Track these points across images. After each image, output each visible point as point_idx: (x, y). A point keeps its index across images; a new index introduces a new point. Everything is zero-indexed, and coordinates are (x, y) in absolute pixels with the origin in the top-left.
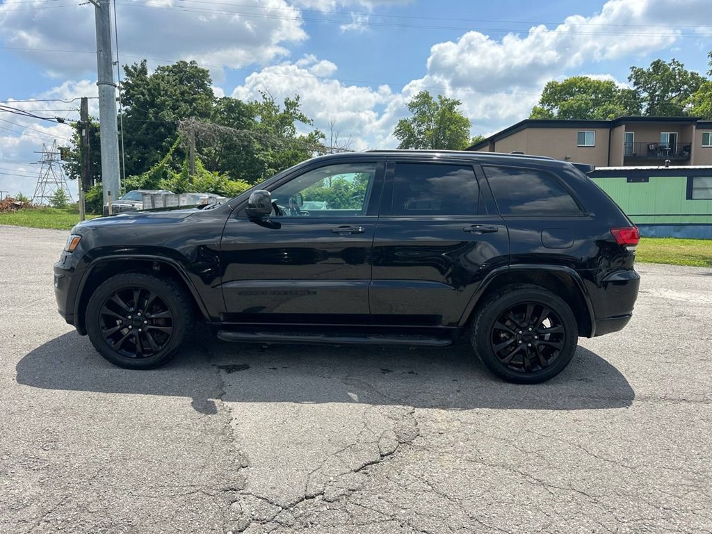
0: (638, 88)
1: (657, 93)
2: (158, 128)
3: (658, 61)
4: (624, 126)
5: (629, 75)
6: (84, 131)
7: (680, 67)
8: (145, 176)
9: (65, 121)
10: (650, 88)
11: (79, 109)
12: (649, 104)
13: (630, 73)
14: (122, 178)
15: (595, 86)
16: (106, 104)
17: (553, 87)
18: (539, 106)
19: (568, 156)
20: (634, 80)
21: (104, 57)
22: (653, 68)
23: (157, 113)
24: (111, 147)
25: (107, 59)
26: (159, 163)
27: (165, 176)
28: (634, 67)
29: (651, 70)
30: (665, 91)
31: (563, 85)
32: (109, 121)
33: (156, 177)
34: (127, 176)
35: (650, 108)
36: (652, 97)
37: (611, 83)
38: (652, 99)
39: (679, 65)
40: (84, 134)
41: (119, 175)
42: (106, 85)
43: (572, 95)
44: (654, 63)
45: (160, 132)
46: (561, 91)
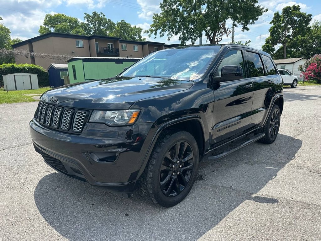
0: (89, 23)
1: (96, 26)
3: (95, 12)
4: (94, 39)
5: (84, 17)
7: (104, 16)
10: (93, 23)
12: (94, 31)
13: (84, 16)
15: (69, 19)
17: (49, 17)
18: (44, 26)
19: (73, 52)
20: (86, 19)
22: (93, 15)
28: (85, 13)
29: (93, 16)
30: (99, 26)
31: (54, 17)
35: (94, 32)
36: (94, 28)
37: (76, 19)
38: (95, 28)
39: (103, 15)
43: (60, 22)
44: (94, 13)
46: (54, 20)
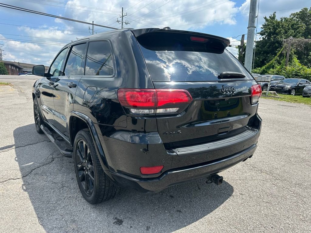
2: (274, 44)
6: (241, 49)
8: (264, 67)
9: (232, 46)
11: (241, 40)
14: (252, 69)
16: (250, 36)
21: (252, 15)
23: (275, 37)
24: (249, 55)
25: (253, 16)
26: (271, 61)
27: (273, 67)
32: (250, 44)
33: (268, 68)
34: (255, 68)
40: (241, 51)
41: (251, 67)
42: (251, 28)
45: (276, 46)
